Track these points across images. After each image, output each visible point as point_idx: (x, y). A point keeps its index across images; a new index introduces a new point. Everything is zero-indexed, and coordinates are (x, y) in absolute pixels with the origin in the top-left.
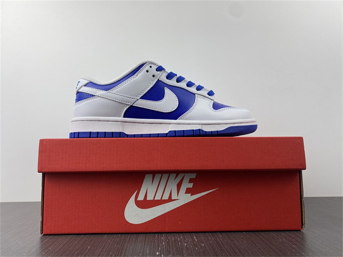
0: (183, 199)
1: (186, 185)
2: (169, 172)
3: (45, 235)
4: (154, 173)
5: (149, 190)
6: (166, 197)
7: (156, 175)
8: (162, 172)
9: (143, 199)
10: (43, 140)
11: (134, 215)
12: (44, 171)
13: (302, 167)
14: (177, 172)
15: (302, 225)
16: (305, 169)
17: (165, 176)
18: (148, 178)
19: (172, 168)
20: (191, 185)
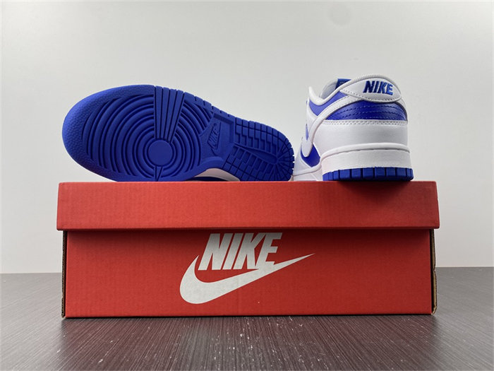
0: (264, 268)
1: (268, 249)
2: (243, 231)
3: (68, 318)
4: (222, 232)
5: (215, 255)
6: (239, 266)
7: (225, 234)
8: (233, 231)
9: (206, 269)
10: (64, 184)
11: (194, 291)
12: (65, 227)
13: (434, 225)
14: (255, 231)
15: (433, 306)
16: (438, 228)
17: (238, 237)
18: (213, 239)
19: (248, 225)
20: (274, 250)
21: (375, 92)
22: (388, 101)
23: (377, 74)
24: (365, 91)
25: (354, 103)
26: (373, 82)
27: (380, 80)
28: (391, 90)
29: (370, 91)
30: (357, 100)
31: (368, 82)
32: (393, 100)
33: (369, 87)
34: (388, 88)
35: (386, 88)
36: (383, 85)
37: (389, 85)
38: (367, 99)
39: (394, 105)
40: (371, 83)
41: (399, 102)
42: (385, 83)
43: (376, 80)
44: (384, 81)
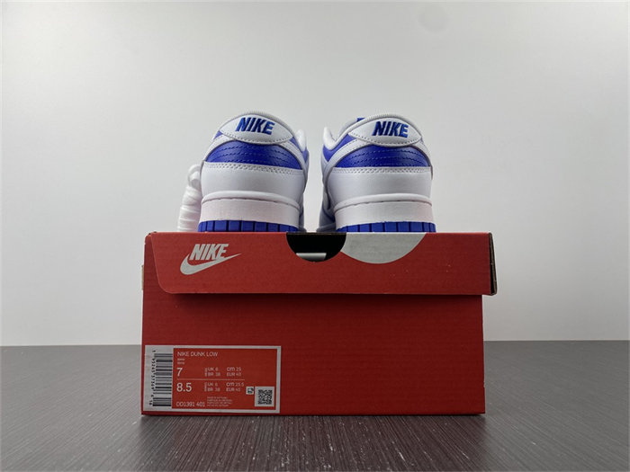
21: (386, 134)
22: (401, 145)
23: (389, 113)
24: (375, 134)
25: (363, 148)
26: (385, 123)
27: (393, 120)
28: (406, 131)
29: (381, 134)
30: (365, 144)
31: (379, 123)
32: (408, 144)
33: (379, 129)
34: (402, 129)
35: (399, 129)
36: (396, 126)
37: (403, 126)
38: (377, 143)
39: (410, 149)
40: (382, 124)
41: (416, 145)
42: (399, 124)
43: (388, 120)
44: (398, 121)
